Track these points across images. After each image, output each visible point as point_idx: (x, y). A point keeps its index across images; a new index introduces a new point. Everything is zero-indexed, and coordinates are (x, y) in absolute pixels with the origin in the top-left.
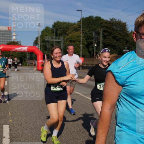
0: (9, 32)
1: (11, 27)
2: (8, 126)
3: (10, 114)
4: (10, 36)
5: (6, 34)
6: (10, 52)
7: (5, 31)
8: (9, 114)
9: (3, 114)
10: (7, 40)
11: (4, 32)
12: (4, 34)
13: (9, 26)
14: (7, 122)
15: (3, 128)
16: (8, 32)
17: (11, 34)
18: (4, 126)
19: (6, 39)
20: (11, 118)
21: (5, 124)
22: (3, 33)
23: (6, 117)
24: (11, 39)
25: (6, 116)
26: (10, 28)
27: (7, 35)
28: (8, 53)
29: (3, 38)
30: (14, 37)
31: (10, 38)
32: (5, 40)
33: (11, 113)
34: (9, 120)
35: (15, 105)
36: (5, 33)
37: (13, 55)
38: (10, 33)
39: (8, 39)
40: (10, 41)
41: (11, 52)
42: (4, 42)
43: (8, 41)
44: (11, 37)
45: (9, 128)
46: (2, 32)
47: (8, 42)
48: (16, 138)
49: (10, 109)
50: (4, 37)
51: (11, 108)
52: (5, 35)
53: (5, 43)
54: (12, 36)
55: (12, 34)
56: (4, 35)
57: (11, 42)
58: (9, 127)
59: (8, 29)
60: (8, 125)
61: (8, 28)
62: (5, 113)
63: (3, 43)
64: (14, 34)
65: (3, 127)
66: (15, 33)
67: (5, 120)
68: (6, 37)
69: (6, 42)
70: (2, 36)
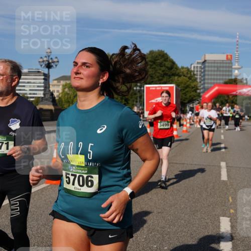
0: (229, 63)
1: (231, 56)
2: (229, 219)
3: (231, 200)
4: (230, 69)
5: (223, 67)
6: (228, 96)
7: (222, 62)
8: (229, 201)
9: (218, 199)
10: (224, 77)
11: (220, 63)
12: (220, 67)
13: (228, 54)
14: (227, 212)
15: (219, 222)
16: (226, 63)
17: (231, 67)
18: (221, 218)
19: (223, 75)
20: (232, 206)
21: (223, 216)
22: (219, 65)
23: (223, 204)
24: (231, 75)
25: (224, 202)
26: (229, 57)
27: (224, 69)
28: (226, 98)
29: (219, 73)
30: (236, 72)
31: (230, 73)
32: (221, 77)
33: (232, 198)
34: (230, 210)
35: (239, 185)
36: (222, 65)
37: (234, 101)
38: (230, 65)
39: (226, 75)
40: (230, 78)
41: (231, 97)
42: (220, 79)
43: (225, 79)
44: (231, 71)
45: (230, 223)
46: (217, 63)
47: (226, 81)
48: (242, 241)
49: (231, 192)
50: (220, 71)
51: (232, 190)
52: (221, 69)
53: (222, 82)
54: (233, 70)
55: (233, 67)
56: (219, 69)
57: (232, 80)
58: (231, 221)
59: (227, 58)
60: (228, 217)
61: (227, 56)
62: (222, 197)
63: (218, 81)
64: (236, 66)
65: (219, 220)
66: (238, 65)
67: (224, 209)
68: (223, 71)
69: (223, 79)
70: (217, 71)
